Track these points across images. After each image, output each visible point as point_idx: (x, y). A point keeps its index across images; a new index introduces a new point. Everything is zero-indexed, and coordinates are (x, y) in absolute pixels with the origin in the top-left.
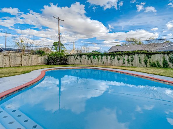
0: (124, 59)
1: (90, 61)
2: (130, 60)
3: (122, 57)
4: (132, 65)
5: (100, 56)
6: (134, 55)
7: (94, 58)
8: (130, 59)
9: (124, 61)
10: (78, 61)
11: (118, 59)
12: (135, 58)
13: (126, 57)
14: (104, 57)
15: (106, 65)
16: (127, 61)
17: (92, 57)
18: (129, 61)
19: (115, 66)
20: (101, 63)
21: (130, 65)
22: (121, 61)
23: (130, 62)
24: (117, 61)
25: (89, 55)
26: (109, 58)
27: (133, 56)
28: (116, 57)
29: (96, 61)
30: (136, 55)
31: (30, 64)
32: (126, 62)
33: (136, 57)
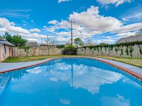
0: (122, 50)
1: (91, 52)
2: (129, 51)
3: (120, 48)
4: (132, 56)
5: (100, 48)
6: (133, 45)
7: (95, 49)
8: (129, 49)
9: (122, 52)
10: (83, 52)
11: (116, 50)
12: (134, 49)
13: (125, 48)
14: (103, 49)
15: (104, 56)
16: (126, 51)
17: (93, 49)
18: (127, 52)
19: (113, 56)
20: (100, 54)
21: (129, 56)
22: (119, 52)
23: (129, 53)
24: (115, 52)
25: (91, 47)
26: (107, 49)
27: (133, 47)
28: (114, 48)
29: (96, 52)
30: (135, 46)
31: (53, 54)
32: (125, 53)
33: (136, 47)
